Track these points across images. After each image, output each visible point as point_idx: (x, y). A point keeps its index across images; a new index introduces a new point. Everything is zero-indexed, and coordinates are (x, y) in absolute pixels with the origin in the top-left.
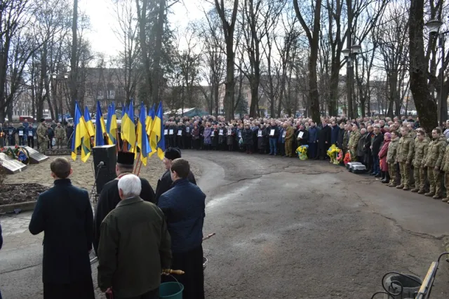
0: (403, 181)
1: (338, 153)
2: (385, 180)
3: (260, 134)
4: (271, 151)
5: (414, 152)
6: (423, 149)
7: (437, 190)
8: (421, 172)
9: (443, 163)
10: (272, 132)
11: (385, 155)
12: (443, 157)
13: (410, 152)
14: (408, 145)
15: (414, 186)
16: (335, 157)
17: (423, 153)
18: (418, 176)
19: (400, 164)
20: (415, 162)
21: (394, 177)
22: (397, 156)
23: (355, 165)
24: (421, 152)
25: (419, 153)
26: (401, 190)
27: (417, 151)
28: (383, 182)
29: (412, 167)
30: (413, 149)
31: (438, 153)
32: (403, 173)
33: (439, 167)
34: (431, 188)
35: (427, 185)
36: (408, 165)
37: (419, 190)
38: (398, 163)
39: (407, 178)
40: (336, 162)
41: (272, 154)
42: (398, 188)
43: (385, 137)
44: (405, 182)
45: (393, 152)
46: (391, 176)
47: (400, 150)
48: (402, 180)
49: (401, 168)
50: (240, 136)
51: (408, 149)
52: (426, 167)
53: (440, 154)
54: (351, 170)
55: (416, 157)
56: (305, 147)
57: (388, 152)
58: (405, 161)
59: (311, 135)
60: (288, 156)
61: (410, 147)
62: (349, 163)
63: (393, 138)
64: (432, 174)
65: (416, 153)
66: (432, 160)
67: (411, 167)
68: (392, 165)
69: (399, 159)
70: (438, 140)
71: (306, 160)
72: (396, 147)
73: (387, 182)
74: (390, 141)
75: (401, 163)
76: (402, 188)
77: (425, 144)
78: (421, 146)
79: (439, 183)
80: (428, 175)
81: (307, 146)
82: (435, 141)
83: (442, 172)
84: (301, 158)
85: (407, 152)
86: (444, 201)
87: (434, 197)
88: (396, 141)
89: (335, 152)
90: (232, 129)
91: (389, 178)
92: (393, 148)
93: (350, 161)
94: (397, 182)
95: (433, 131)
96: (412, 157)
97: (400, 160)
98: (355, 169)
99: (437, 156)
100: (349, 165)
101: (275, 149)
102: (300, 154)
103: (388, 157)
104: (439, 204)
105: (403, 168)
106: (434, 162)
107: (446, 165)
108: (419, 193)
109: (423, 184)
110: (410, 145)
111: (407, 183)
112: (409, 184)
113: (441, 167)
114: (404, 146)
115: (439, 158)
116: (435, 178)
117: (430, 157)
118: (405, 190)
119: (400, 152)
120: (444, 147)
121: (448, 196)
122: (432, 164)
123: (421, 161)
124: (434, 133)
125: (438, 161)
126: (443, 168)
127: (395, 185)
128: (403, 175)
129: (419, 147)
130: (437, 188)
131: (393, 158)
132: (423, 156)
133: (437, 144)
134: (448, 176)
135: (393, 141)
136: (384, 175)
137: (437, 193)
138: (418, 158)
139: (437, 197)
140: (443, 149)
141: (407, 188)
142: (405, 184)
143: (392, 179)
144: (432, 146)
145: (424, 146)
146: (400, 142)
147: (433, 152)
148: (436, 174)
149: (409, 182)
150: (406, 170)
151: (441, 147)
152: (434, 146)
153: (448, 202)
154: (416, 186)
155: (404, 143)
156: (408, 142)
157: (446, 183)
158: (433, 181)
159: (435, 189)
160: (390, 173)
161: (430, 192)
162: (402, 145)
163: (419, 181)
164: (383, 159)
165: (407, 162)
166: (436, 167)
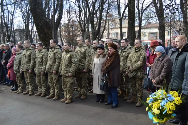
0: (28, 88)
2: (14, 88)
5: (35, 62)
6: (42, 58)
7: (56, 92)
8: (42, 78)
9: (60, 68)
11: (12, 66)
13: (32, 62)
14: (30, 56)
15: (38, 90)
17: (42, 62)
18: (40, 82)
19: (24, 73)
20: (36, 70)
21: (21, 84)
22: (22, 66)
24: (41, 60)
25: (39, 62)
26: (27, 95)
27: (38, 60)
28: (13, 90)
29: (35, 74)
30: (35, 59)
31: (55, 59)
32: (28, 80)
35: (48, 89)
36: (31, 73)
37: (41, 94)
38: (23, 72)
39: (31, 85)
42: (25, 94)
43: (13, 51)
44: (30, 88)
45: (18, 62)
46: (18, 84)
47: (24, 61)
48: (27, 87)
49: (25, 77)
51: (30, 60)
52: (47, 73)
55: (37, 66)
58: (28, 70)
61: (32, 58)
63: (18, 51)
64: (52, 79)
65: (37, 62)
66: (51, 66)
68: (18, 75)
69: (23, 68)
70: (55, 49)
72: (21, 58)
73: (16, 89)
74: (16, 54)
75: (25, 72)
76: (27, 93)
77: (43, 54)
78: (41, 55)
79: (58, 86)
80: (49, 79)
82: (53, 49)
83: (60, 76)
85: (29, 62)
86: (62, 102)
87: (54, 99)
88: (21, 53)
91: (17, 86)
92: (18, 60)
94: (24, 88)
95: (51, 41)
96: (34, 66)
97: (24, 70)
99: (54, 62)
103: (15, 68)
104: (59, 105)
105: (27, 76)
106: (52, 67)
107: (63, 70)
108: (42, 97)
109: (45, 88)
110: (32, 55)
111: (31, 89)
112: (33, 89)
113: (59, 72)
114: (27, 57)
115: (56, 64)
116: (54, 82)
117: (48, 63)
118: (30, 95)
119: (24, 62)
120: (59, 54)
121: (65, 97)
122: (50, 69)
123: (41, 68)
124: (51, 43)
125: (55, 66)
126: (60, 73)
127: (22, 91)
128: (28, 82)
129: (39, 56)
130: (56, 91)
131: (18, 68)
132: (42, 64)
133: (54, 52)
134: (65, 79)
135: (18, 54)
136: (14, 83)
137: (56, 95)
138: (39, 66)
139: (57, 98)
140: (59, 56)
141: (32, 93)
142: (30, 89)
143: (19, 86)
144: (51, 54)
145: (43, 55)
146: (23, 54)
147: (51, 59)
148: (55, 79)
149: (33, 88)
150: (29, 77)
151: (57, 54)
152: (52, 53)
153: (66, 102)
154: (39, 90)
155: (27, 54)
156: (30, 53)
157: (63, 86)
158: (52, 84)
159: (54, 91)
160: (18, 81)
161: (51, 95)
162: (25, 56)
163: (41, 86)
164: (11, 69)
165: (30, 71)
166: (54, 71)
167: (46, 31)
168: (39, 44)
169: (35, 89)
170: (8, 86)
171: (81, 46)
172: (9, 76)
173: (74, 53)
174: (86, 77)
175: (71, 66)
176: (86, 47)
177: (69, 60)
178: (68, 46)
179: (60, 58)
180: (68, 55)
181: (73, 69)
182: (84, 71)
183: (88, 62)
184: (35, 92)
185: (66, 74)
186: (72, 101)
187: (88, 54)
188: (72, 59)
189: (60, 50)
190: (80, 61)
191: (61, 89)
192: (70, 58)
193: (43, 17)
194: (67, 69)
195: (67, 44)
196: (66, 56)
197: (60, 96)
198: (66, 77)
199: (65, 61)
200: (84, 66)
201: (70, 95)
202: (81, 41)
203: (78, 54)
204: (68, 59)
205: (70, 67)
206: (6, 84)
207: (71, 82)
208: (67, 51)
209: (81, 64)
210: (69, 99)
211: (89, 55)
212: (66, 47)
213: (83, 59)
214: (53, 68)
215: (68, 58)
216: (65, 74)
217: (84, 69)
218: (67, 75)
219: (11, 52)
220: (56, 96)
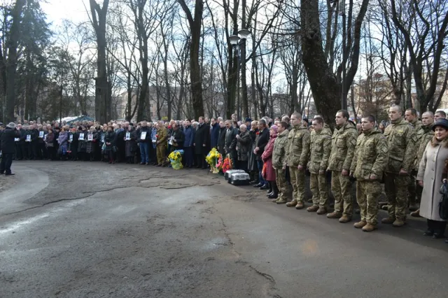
0: (296, 195)
1: (218, 159)
2: (272, 193)
3: (128, 137)
4: (143, 158)
5: (309, 151)
6: (321, 144)
7: (345, 208)
8: (321, 180)
9: (352, 164)
10: (143, 136)
11: (269, 157)
12: (353, 154)
13: (304, 150)
14: (300, 140)
15: (311, 202)
16: (215, 165)
17: (322, 151)
18: (316, 187)
19: (290, 170)
20: (311, 166)
21: (283, 189)
22: (286, 157)
23: (234, 174)
24: (319, 149)
25: (316, 151)
26: (294, 209)
27: (314, 147)
28: (270, 197)
29: (308, 173)
30: (309, 145)
31: (345, 148)
32: (296, 183)
33: (349, 171)
34: (337, 205)
35: (330, 200)
36: (301, 170)
37: (317, 208)
38: (287, 167)
39: (301, 190)
40: (216, 171)
41: (144, 164)
42: (289, 206)
43: (271, 132)
44: (298, 196)
45: (279, 151)
46: (280, 189)
47: (291, 148)
48: (294, 193)
49: (291, 176)
50: (103, 141)
51: (300, 147)
52: (330, 172)
53: (349, 150)
54: (230, 180)
55: (313, 158)
56: (178, 152)
57: (274, 152)
58: (296, 164)
59: (186, 138)
60: (160, 165)
61: (304, 143)
62: (228, 172)
63: (280, 132)
64: (337, 182)
65: (312, 152)
66: (337, 159)
67: (305, 172)
68: (279, 172)
69: (288, 161)
70: (345, 129)
71: (181, 169)
72: (284, 144)
73: (275, 196)
74: (275, 137)
75: (292, 167)
76: (294, 205)
77: (324, 136)
78: (319, 139)
79: (349, 196)
80: (332, 183)
81: (182, 151)
82: (341, 130)
83: (353, 179)
84: (174, 167)
85: (299, 150)
86: (356, 227)
87: (341, 219)
88: (284, 135)
89: (214, 158)
90: (94, 133)
91: (277, 192)
92: (280, 146)
93: (230, 169)
94: (288, 196)
95: (337, 114)
96: (307, 158)
97: (290, 164)
98: (234, 179)
99: (345, 154)
100: (227, 174)
101: (147, 157)
102: (173, 162)
103: (275, 160)
104: (349, 231)
105: (295, 175)
106: (341, 162)
107: (358, 168)
108: (319, 214)
109: (324, 198)
110: (304, 139)
111: (301, 197)
112: (304, 199)
113: (351, 171)
114: (296, 141)
115: (348, 157)
116: (342, 188)
117: (333, 155)
118: (298, 208)
119: (290, 151)
120: (354, 138)
121: (362, 219)
122: (337, 166)
123: (320, 163)
124: (338, 117)
125: (346, 160)
126: (352, 173)
127: (285, 201)
128: (295, 186)
129: (316, 142)
130: (346, 206)
131: (280, 160)
132: (322, 156)
133: (344, 135)
134: (362, 186)
135: (280, 137)
136: (272, 186)
137: (345, 213)
138: (315, 158)
139: (346, 219)
140: (353, 142)
141: (302, 205)
142: (298, 199)
143: (281, 192)
144: (337, 137)
145: (324, 140)
146: (289, 136)
147: (338, 148)
148: (344, 183)
149: (303, 196)
150: (298, 177)
151: (349, 139)
152: (340, 137)
153: (364, 228)
154: (314, 202)
155: (296, 137)
156: (301, 135)
157: (359, 197)
158: (338, 193)
159: (342, 206)
160: (278, 183)
161: (335, 212)
162: (292, 140)
163: (318, 194)
164: (268, 162)
165: (299, 166)
166: (343, 171)
167: (329, 95)
168: (317, 118)
169: (307, 198)
170: (262, 189)
171: (396, 123)
172: (265, 173)
173: (381, 136)
174: (406, 183)
175: (374, 161)
176: (408, 126)
177: (371, 149)
178: (369, 123)
179: (354, 147)
180: (370, 140)
181: (378, 166)
182: (402, 171)
183: (410, 154)
184: (306, 203)
185: (364, 175)
186: (376, 227)
187: (411, 138)
188: (378, 148)
189: (354, 131)
190: (394, 151)
191: (353, 204)
192: (374, 146)
193: (324, 72)
194: (367, 167)
195: (367, 118)
196: (365, 141)
197: (353, 217)
198: (364, 181)
199: (362, 151)
200: (401, 162)
201: (372, 215)
202: (397, 113)
203: (390, 139)
204: (369, 147)
205: (373, 163)
206: (259, 186)
207: (375, 191)
208: (368, 133)
209: (396, 158)
210: (371, 224)
211: (413, 141)
212: (365, 124)
213: (400, 149)
214: (342, 164)
215: (370, 145)
216: (362, 176)
217: (402, 167)
218: (367, 178)
219: (269, 133)
220: (344, 215)
